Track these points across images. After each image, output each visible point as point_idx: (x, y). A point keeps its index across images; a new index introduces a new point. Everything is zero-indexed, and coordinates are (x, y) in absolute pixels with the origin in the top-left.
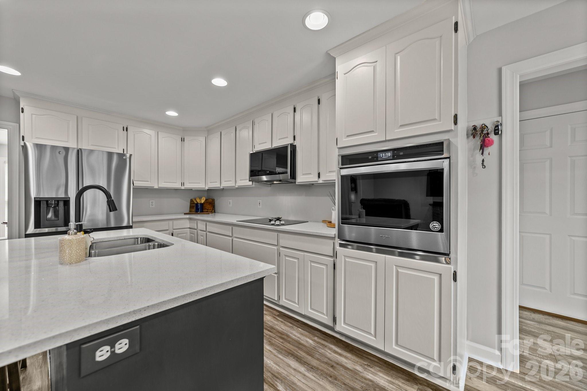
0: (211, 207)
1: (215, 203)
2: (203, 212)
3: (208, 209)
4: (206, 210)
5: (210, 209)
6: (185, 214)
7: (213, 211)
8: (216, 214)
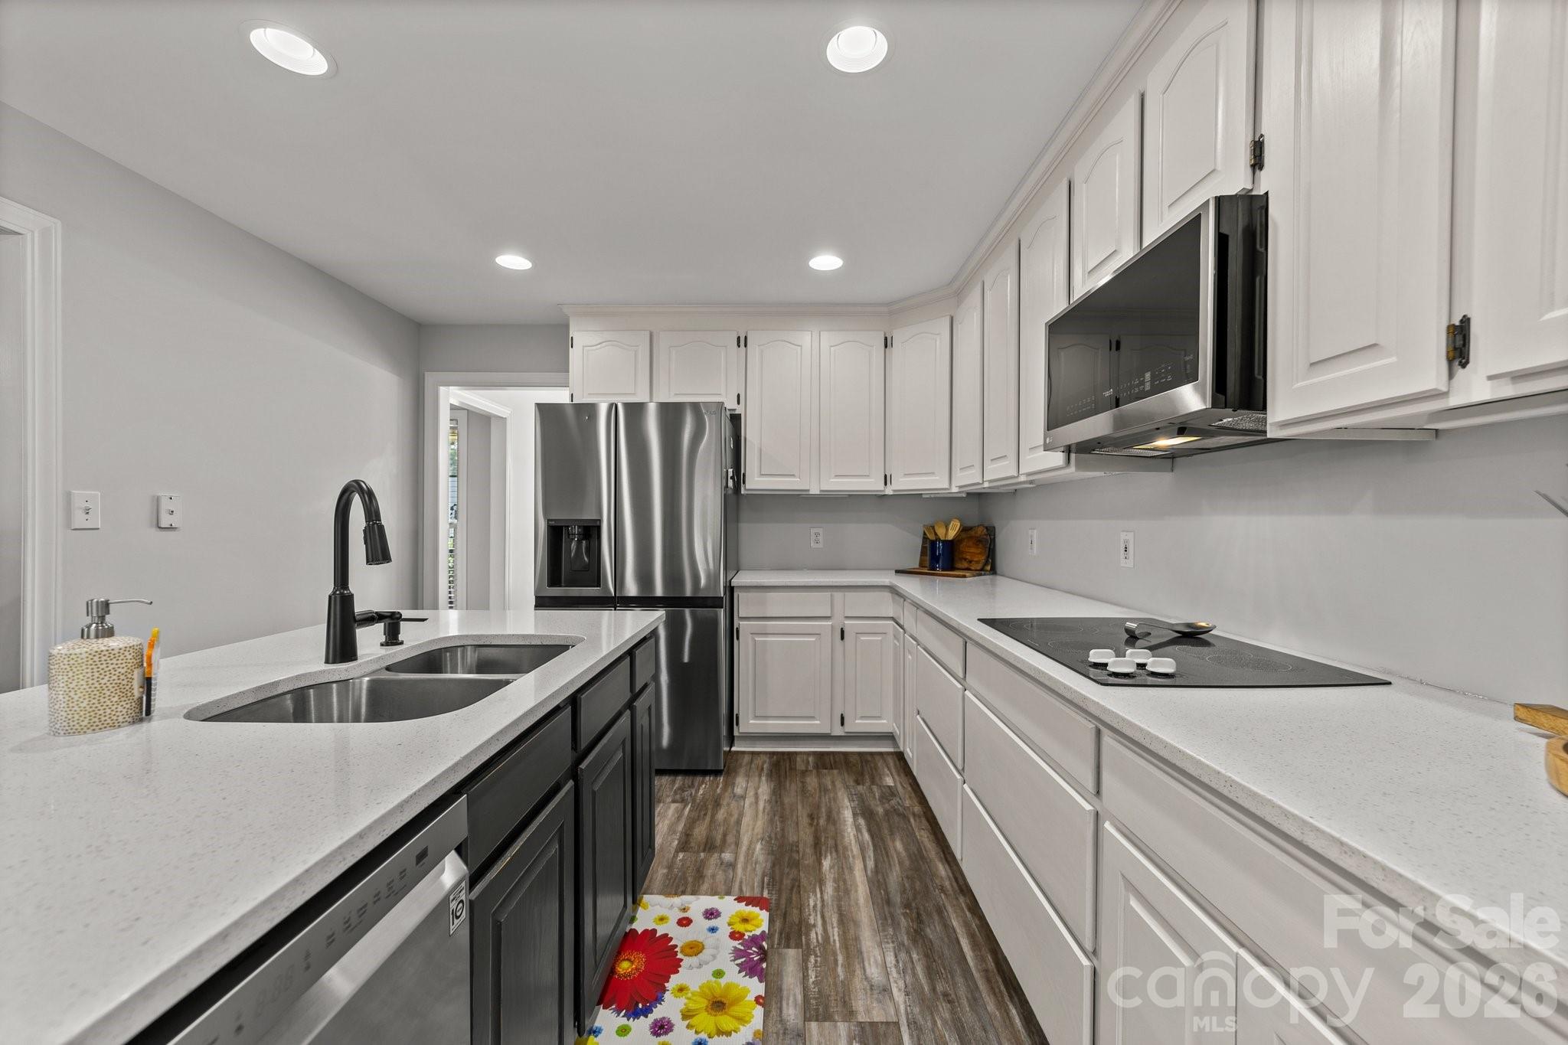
0: (980, 554)
1: (997, 540)
2: (953, 568)
3: (970, 562)
4: (965, 565)
5: (978, 562)
6: (897, 572)
7: (989, 568)
8: (998, 578)
